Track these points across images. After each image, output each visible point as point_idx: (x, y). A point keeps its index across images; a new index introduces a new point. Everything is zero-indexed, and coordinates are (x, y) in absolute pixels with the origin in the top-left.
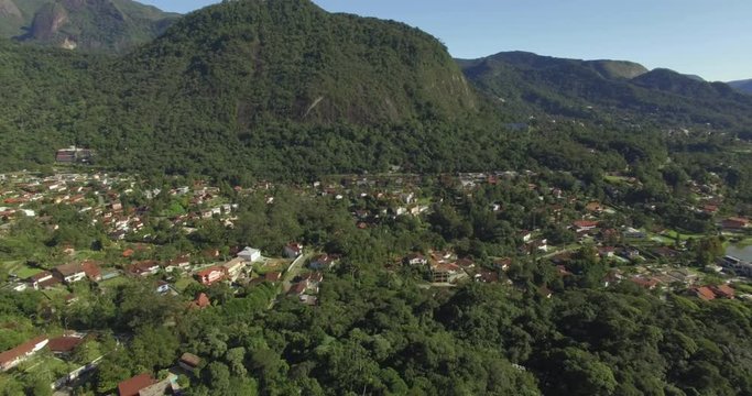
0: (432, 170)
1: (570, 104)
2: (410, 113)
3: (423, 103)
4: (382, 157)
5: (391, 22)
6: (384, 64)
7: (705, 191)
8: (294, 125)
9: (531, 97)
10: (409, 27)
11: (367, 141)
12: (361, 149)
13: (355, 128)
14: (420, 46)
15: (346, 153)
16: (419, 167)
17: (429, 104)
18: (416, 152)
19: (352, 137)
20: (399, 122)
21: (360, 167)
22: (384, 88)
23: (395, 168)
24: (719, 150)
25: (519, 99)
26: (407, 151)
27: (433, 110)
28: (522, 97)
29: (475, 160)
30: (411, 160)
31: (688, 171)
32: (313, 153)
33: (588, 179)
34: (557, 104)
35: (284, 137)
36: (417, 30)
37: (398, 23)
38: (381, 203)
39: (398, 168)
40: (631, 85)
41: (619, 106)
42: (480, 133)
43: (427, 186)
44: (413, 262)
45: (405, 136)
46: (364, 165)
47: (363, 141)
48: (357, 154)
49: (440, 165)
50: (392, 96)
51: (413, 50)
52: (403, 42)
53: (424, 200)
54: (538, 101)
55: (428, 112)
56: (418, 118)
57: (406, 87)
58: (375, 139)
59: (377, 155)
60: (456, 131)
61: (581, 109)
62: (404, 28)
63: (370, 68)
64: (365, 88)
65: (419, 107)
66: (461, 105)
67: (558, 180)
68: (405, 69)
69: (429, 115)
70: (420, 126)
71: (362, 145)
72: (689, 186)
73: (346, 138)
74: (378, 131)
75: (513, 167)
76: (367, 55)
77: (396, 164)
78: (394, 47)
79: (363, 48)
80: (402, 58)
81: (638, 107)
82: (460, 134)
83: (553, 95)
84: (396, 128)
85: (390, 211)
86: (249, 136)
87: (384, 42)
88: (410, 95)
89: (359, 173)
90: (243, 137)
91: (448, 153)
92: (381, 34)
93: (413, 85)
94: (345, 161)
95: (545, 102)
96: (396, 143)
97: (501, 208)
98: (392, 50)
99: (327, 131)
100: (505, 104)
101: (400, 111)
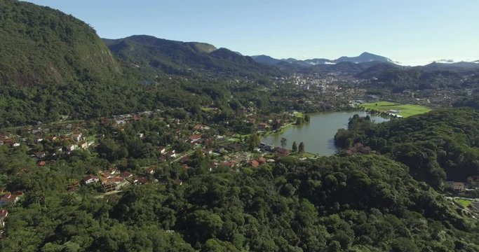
0: (94, 116)
1: (179, 68)
2: (71, 77)
3: (81, 69)
4: (52, 110)
5: (47, 8)
6: (45, 40)
7: (249, 111)
9: (155, 64)
10: (63, 14)
11: (37, 99)
12: (32, 105)
13: (25, 90)
14: (74, 28)
15: (19, 109)
16: (84, 115)
17: (85, 70)
18: (80, 105)
19: (22, 96)
20: (64, 84)
21: (34, 119)
22: (48, 59)
23: (65, 117)
24: (252, 90)
25: (148, 65)
26: (73, 104)
27: (89, 74)
28: (150, 64)
29: (124, 106)
30: (76, 110)
31: (241, 102)
33: (193, 111)
34: (171, 68)
36: (70, 17)
37: (54, 10)
38: (57, 144)
39: (67, 117)
40: (210, 57)
41: (205, 68)
42: (125, 88)
43: (91, 127)
44: (89, 182)
45: (70, 93)
46: (37, 117)
47: (34, 99)
48: (30, 110)
49: (99, 112)
50: (56, 64)
51: (69, 31)
52: (59, 24)
53: (90, 137)
54: (160, 66)
55: (86, 76)
56: (79, 81)
57: (66, 58)
58: (44, 97)
59: (48, 109)
60: (108, 88)
61: (184, 70)
62: (61, 14)
63: (33, 43)
64: (29, 58)
65: (78, 72)
66: (110, 70)
67: (176, 113)
68: (63, 44)
69: (87, 78)
70: (81, 85)
71: (33, 103)
72: (242, 109)
73: (17, 98)
74: (46, 91)
75: (148, 108)
76: (28, 33)
77: (65, 114)
78: (53, 28)
79: (23, 26)
80: (61, 36)
81: (214, 69)
82: (111, 89)
83: (169, 63)
84: (61, 88)
85: (64, 149)
87: (42, 24)
88: (71, 63)
89: (34, 124)
91: (104, 104)
92: (40, 17)
93: (71, 56)
94: (18, 116)
95: (164, 67)
96: (63, 99)
97: (144, 135)
98: (51, 30)
100: (139, 69)
101: (63, 76)
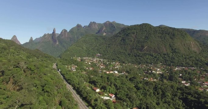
3: (174, 48)
8: (140, 52)
11: (156, 57)
13: (153, 54)
17: (175, 49)
18: (168, 60)
19: (152, 56)
20: (165, 53)
22: (163, 45)
26: (165, 60)
30: (166, 62)
32: (142, 59)
35: (137, 55)
45: (166, 56)
51: (174, 35)
52: (171, 33)
53: (162, 71)
57: (169, 44)
60: (182, 56)
65: (172, 50)
68: (170, 40)
69: (175, 52)
70: (171, 54)
74: (159, 55)
77: (161, 63)
80: (170, 37)
85: (151, 72)
86: (130, 54)
88: (171, 46)
89: (151, 64)
90: (129, 54)
97: (182, 75)
99: (147, 54)
101: (166, 50)
